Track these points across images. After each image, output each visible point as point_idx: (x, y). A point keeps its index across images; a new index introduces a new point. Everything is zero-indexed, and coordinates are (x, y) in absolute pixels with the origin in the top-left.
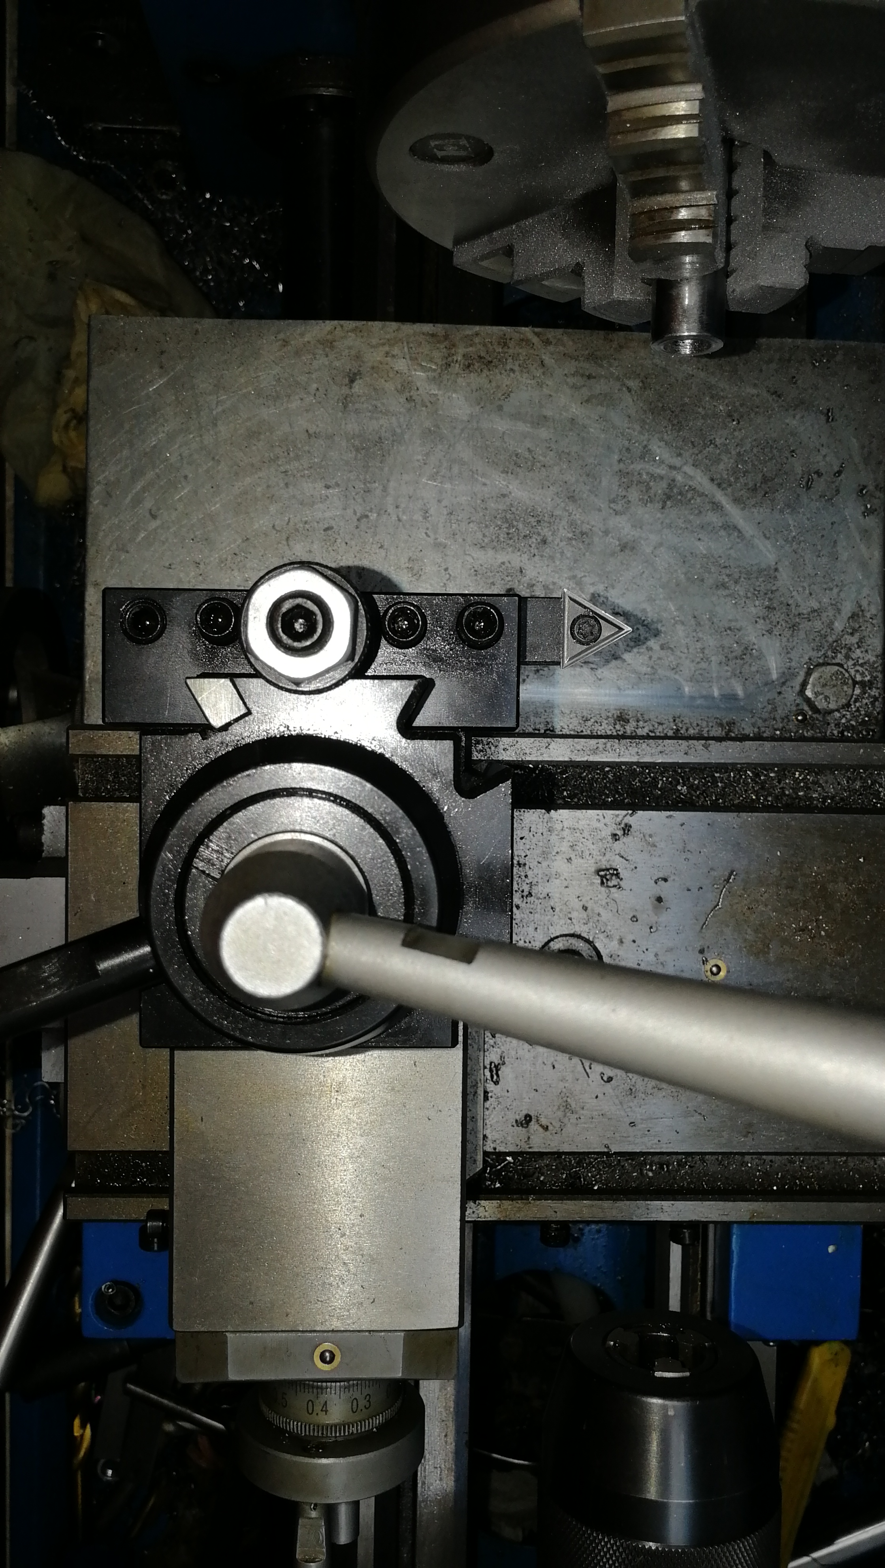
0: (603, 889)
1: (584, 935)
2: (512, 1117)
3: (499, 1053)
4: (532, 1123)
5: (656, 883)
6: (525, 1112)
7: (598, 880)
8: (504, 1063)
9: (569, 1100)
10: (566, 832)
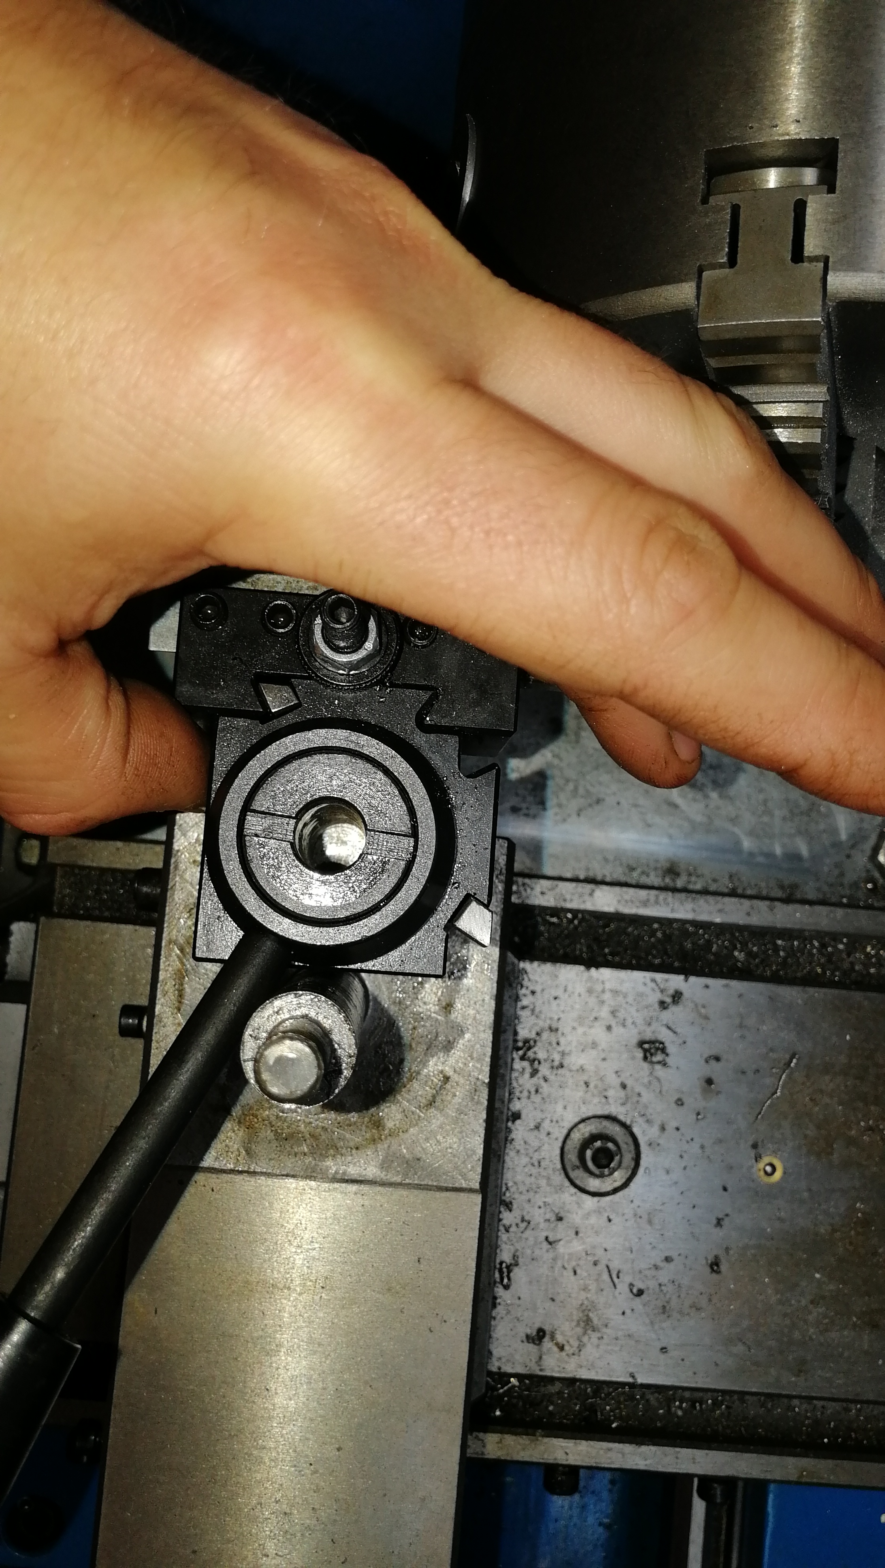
0: (645, 1065)
1: (621, 1117)
2: (524, 1330)
3: (513, 1251)
4: (546, 1339)
5: (707, 1062)
6: (537, 1325)
7: (640, 1054)
8: (517, 1265)
9: (591, 1315)
10: (607, 996)
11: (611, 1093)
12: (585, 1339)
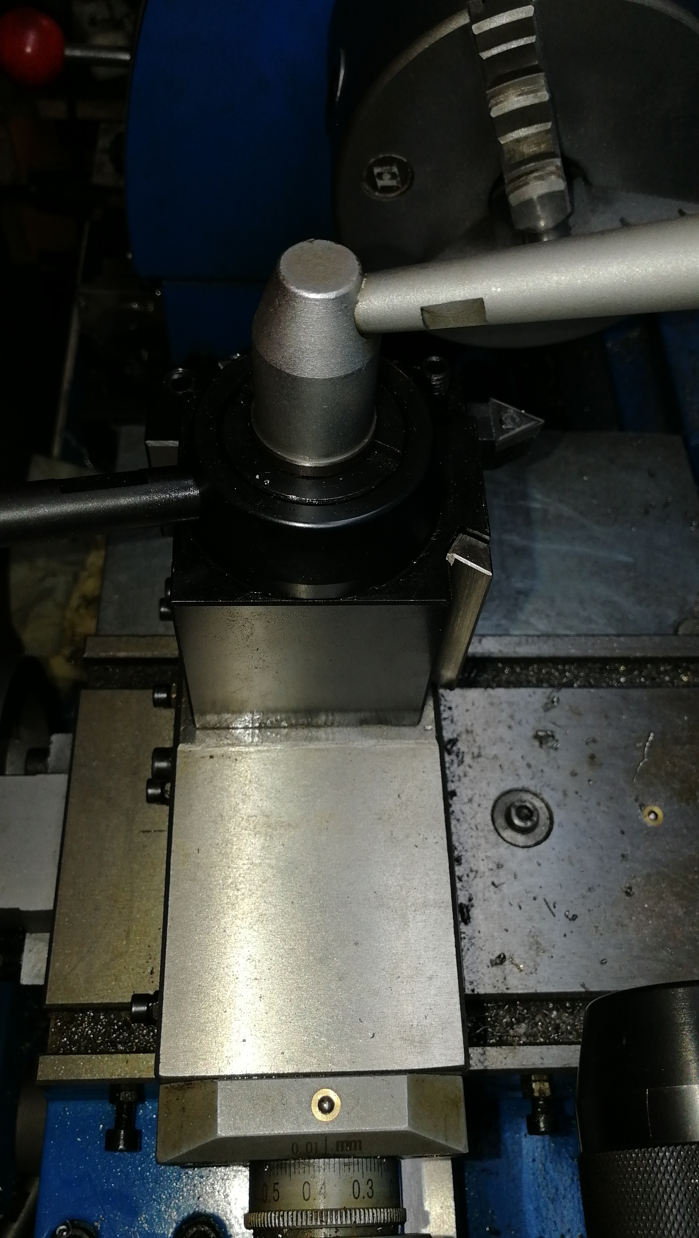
2: (486, 957)
3: (468, 896)
6: (497, 953)
8: (472, 906)
9: (539, 940)
11: (521, 772)
12: (538, 959)
